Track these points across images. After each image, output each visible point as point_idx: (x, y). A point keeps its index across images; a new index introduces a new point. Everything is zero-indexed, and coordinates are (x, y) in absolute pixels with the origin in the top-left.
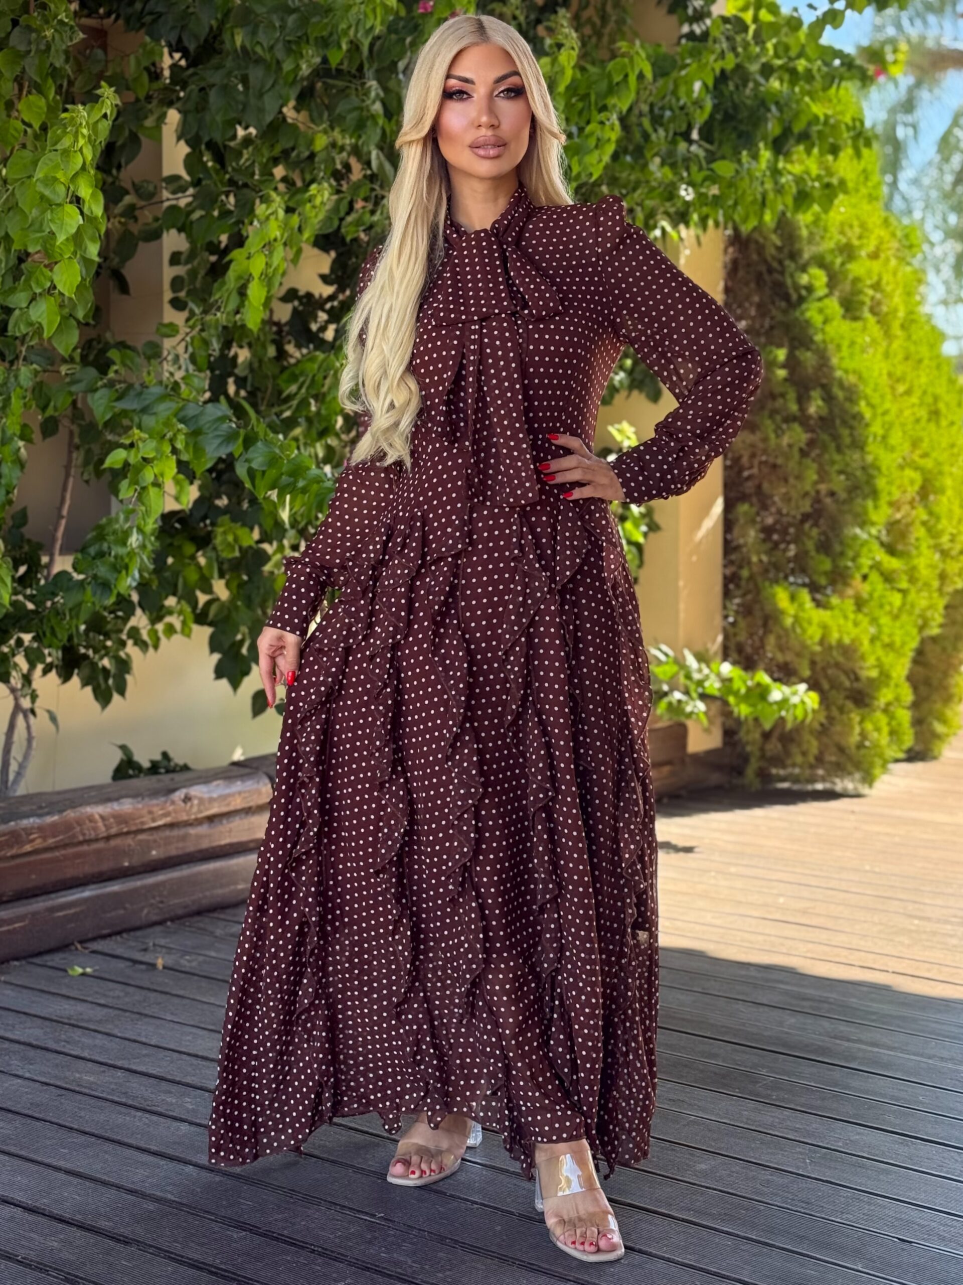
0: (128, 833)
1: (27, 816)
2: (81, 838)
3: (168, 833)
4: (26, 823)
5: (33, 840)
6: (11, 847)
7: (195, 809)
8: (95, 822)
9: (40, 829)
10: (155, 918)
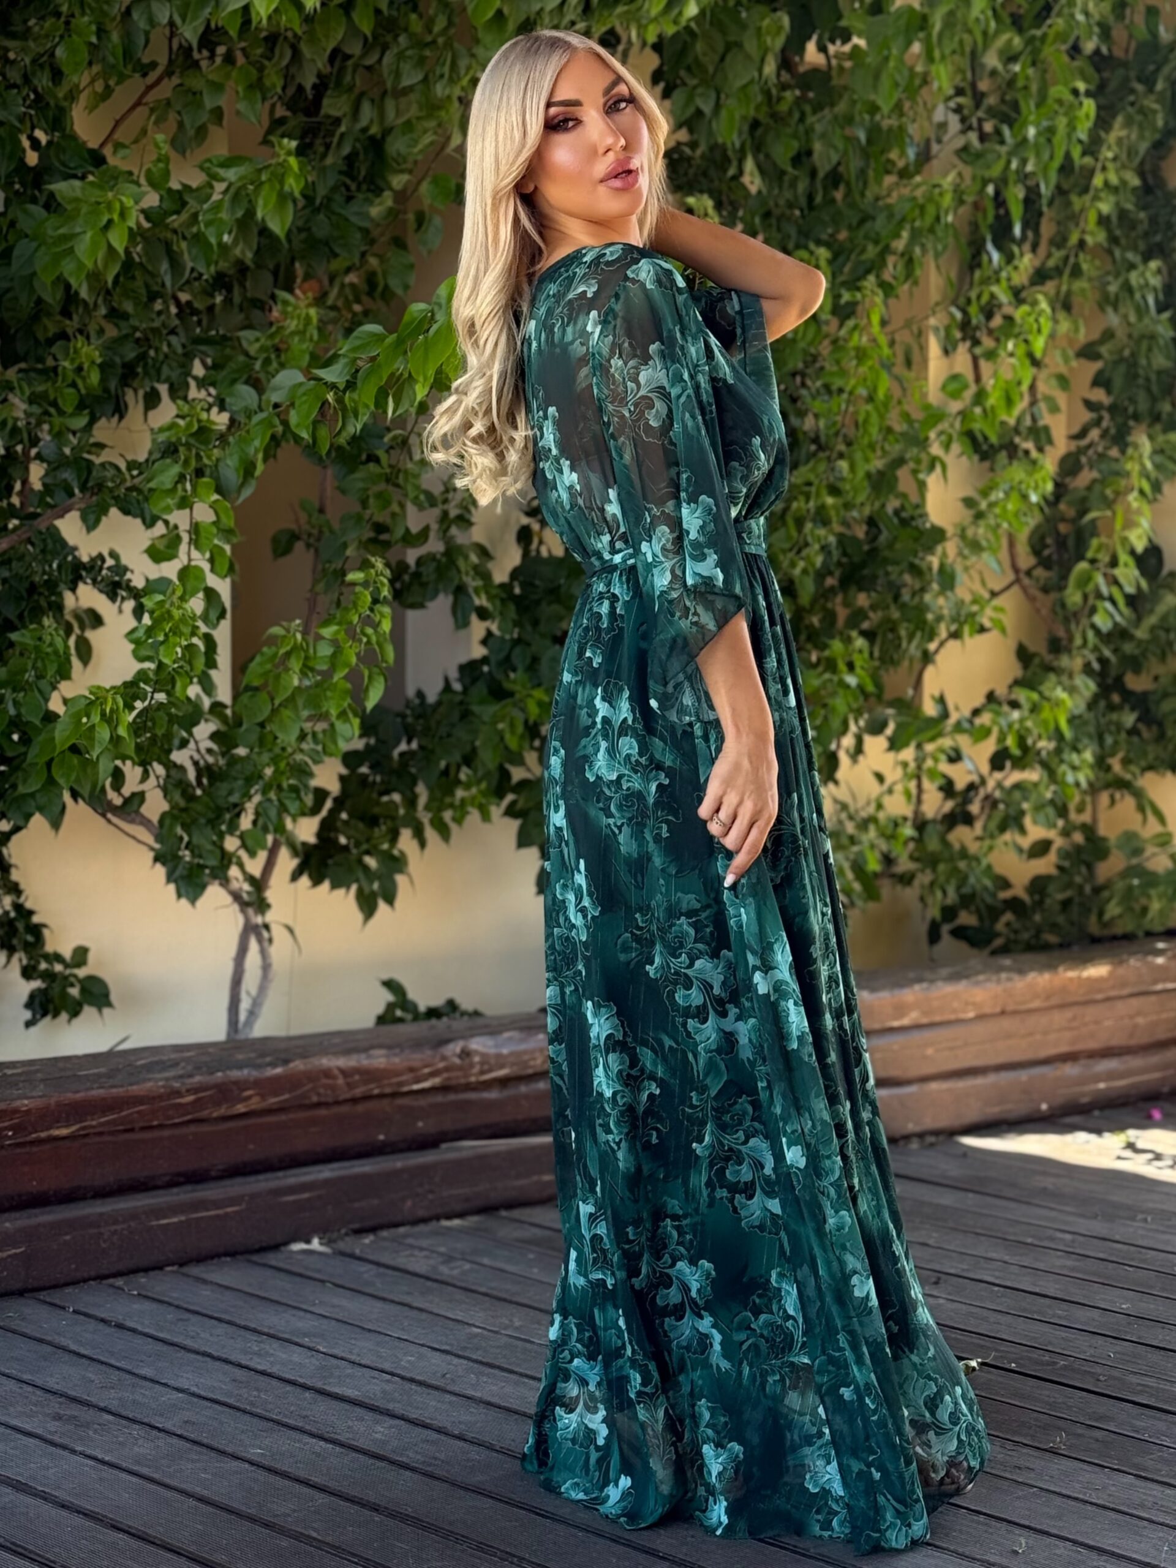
0: (381, 1096)
1: (240, 1067)
2: (315, 1099)
3: (439, 1098)
4: (235, 1074)
5: (249, 1098)
6: (218, 1104)
7: (476, 1070)
8: (335, 1078)
9: (257, 1084)
10: (421, 1213)
